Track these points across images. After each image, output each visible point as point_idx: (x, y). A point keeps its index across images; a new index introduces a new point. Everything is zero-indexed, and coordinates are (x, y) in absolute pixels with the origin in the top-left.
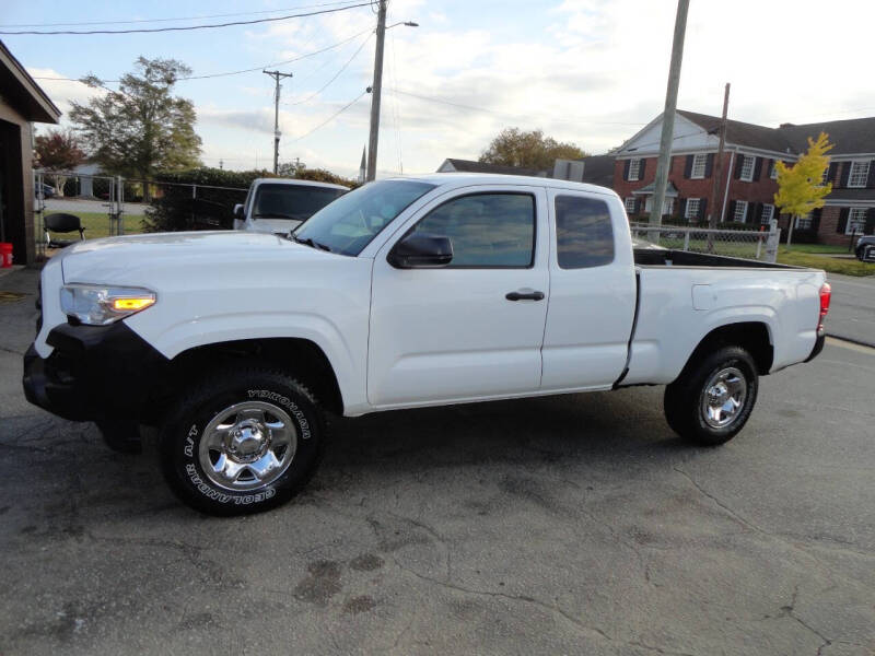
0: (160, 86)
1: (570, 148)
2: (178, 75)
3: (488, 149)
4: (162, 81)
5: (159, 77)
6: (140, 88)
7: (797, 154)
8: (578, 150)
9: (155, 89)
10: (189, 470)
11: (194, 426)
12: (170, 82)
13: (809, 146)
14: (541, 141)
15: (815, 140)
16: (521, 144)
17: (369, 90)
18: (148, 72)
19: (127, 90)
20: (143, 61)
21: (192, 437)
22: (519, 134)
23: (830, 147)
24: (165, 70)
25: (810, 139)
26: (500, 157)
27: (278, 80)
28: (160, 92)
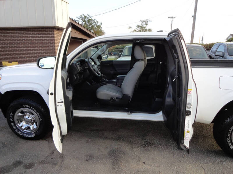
0: (144, 26)
2: (149, 23)
4: (145, 25)
5: (145, 24)
6: (140, 28)
9: (143, 27)
10: (12, 125)
11: (11, 113)
12: (147, 25)
17: (193, 16)
18: (142, 23)
19: (137, 28)
20: (141, 21)
21: (12, 116)
24: (146, 22)
27: (172, 19)
28: (144, 28)
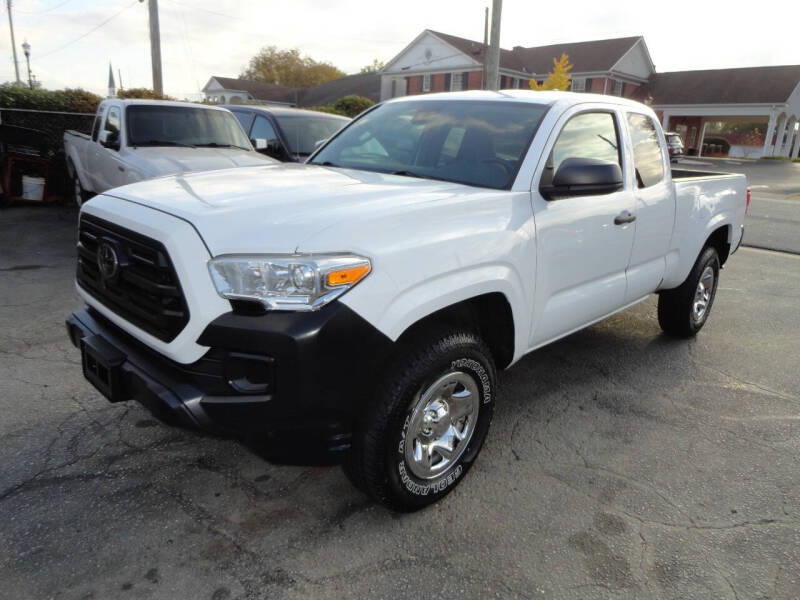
1: (328, 66)
3: (248, 67)
7: (531, 73)
8: (335, 69)
10: (401, 469)
11: (408, 417)
13: (554, 66)
14: (299, 60)
15: (559, 61)
16: (280, 62)
21: (405, 430)
22: (277, 52)
23: (570, 67)
25: (555, 60)
26: (260, 75)
